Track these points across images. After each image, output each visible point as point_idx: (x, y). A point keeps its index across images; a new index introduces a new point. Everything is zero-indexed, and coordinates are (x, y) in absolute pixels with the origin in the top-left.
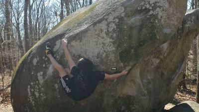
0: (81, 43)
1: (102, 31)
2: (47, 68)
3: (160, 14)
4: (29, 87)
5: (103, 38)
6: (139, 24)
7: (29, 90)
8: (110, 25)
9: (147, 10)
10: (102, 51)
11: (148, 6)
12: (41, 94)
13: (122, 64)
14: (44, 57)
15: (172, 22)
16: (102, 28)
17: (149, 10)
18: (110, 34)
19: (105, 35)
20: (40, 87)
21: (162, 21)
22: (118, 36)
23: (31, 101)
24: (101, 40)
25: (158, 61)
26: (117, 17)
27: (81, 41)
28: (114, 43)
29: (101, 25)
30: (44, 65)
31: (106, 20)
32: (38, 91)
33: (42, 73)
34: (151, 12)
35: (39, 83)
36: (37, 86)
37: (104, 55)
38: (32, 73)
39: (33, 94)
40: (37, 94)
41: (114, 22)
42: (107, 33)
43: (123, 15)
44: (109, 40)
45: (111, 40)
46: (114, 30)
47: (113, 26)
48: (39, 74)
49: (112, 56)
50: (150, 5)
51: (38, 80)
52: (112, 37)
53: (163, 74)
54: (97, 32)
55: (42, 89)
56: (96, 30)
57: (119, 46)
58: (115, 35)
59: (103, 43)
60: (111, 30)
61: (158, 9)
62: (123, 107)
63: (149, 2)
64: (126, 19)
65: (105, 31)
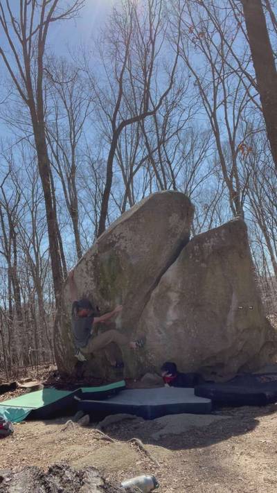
1: (82, 270)
3: (124, 244)
5: (85, 277)
8: (88, 264)
9: (114, 243)
10: (85, 291)
11: (114, 239)
15: (141, 250)
16: (83, 268)
17: (115, 242)
18: (90, 273)
19: (86, 275)
21: (128, 251)
22: (95, 273)
24: (84, 280)
26: (93, 255)
28: (94, 281)
34: (117, 244)
37: (88, 295)
41: (91, 260)
42: (87, 273)
43: (97, 252)
44: (90, 279)
45: (92, 279)
46: (91, 269)
47: (90, 264)
50: (116, 237)
52: (91, 276)
54: (80, 273)
55: (63, 340)
57: (98, 284)
58: (93, 273)
59: (86, 283)
60: (89, 268)
61: (121, 240)
62: (141, 358)
63: (115, 235)
64: (99, 255)
65: (85, 270)
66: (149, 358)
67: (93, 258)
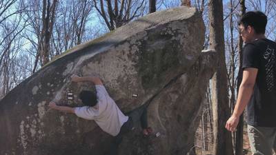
0: (100, 65)
1: (124, 52)
2: (52, 96)
3: (182, 40)
4: (23, 122)
5: (125, 60)
6: (162, 48)
7: (22, 127)
8: (133, 48)
10: (123, 74)
11: (170, 32)
12: (40, 132)
13: (143, 91)
14: (49, 84)
16: (125, 50)
17: (171, 36)
18: (133, 57)
19: (126, 58)
20: (39, 121)
21: (184, 47)
22: (141, 59)
23: (23, 142)
24: (123, 63)
25: (177, 97)
26: (140, 41)
27: (99, 63)
28: (136, 66)
29: (123, 46)
30: (48, 93)
31: (129, 42)
32: (35, 127)
33: (44, 103)
34: (174, 38)
35: (38, 117)
36: (34, 120)
37: (125, 79)
38: (30, 105)
39: (27, 132)
40: (33, 132)
41: (136, 45)
42: (129, 56)
43: (145, 39)
44: (131, 63)
45: (133, 63)
46: (137, 53)
47: (135, 49)
48: (39, 105)
49: (133, 81)
50: (172, 31)
51: (37, 112)
52: (134, 60)
53: (179, 117)
54: (118, 54)
55: (42, 124)
56: (118, 51)
57: (141, 70)
58: (137, 58)
59: (125, 66)
60: (133, 52)
61: (179, 36)
62: (139, 149)
63: (171, 29)
64: (149, 43)
65: (127, 53)
66: (151, 149)
67: (140, 43)
